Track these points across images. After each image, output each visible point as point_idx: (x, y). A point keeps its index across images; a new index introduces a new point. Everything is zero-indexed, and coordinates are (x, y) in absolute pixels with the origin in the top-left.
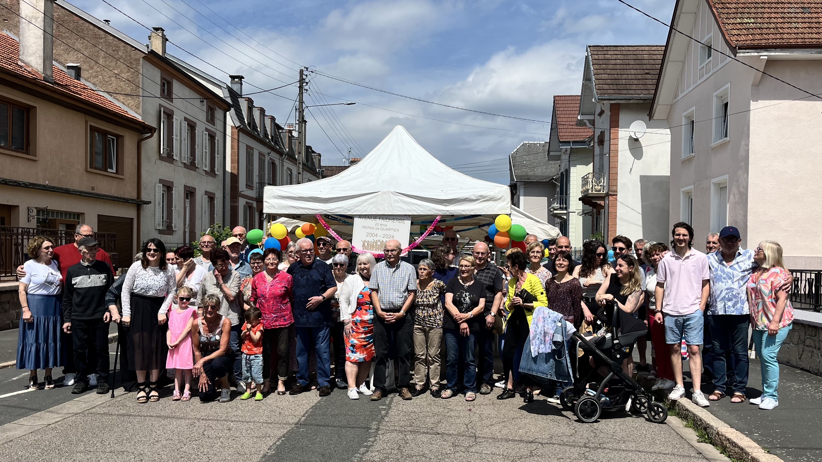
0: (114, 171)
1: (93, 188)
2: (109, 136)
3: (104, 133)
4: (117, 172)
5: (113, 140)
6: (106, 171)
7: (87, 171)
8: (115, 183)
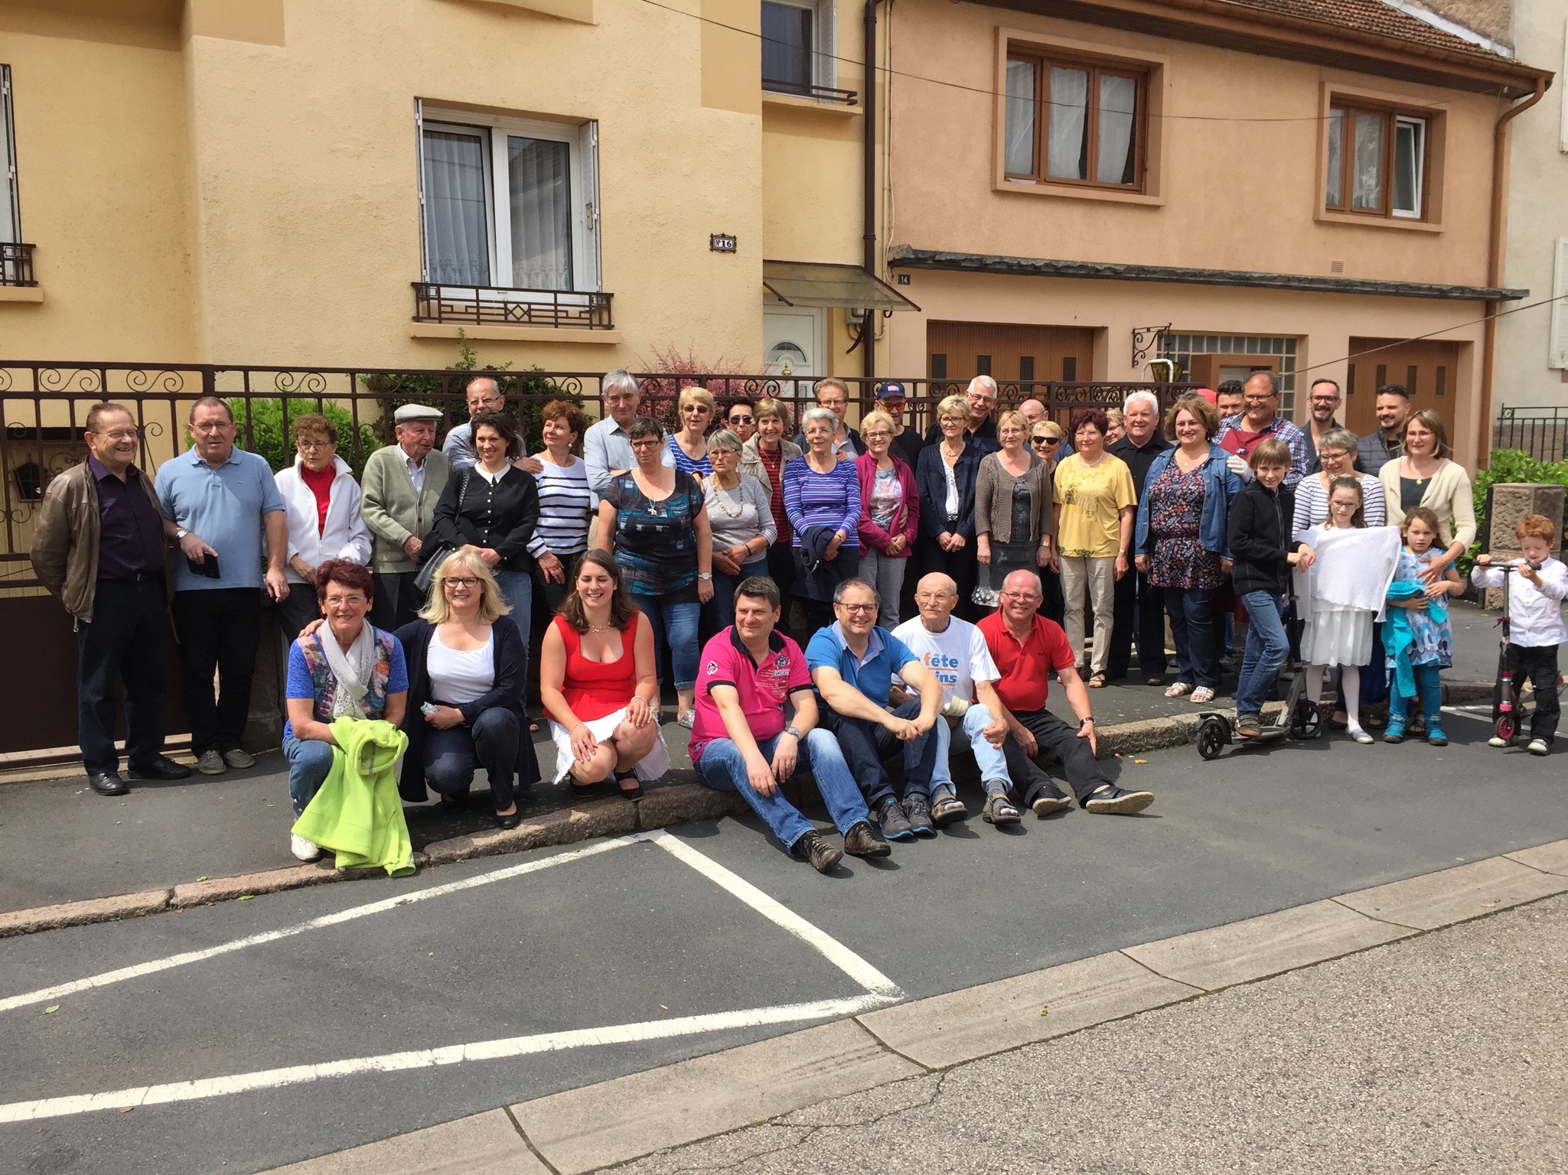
0: (1416, 213)
1: (1337, 267)
2: (1399, 118)
3: (1386, 112)
4: (1424, 217)
5: (1417, 127)
6: (1387, 214)
7: (1319, 222)
8: (1413, 244)
